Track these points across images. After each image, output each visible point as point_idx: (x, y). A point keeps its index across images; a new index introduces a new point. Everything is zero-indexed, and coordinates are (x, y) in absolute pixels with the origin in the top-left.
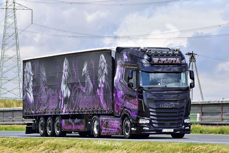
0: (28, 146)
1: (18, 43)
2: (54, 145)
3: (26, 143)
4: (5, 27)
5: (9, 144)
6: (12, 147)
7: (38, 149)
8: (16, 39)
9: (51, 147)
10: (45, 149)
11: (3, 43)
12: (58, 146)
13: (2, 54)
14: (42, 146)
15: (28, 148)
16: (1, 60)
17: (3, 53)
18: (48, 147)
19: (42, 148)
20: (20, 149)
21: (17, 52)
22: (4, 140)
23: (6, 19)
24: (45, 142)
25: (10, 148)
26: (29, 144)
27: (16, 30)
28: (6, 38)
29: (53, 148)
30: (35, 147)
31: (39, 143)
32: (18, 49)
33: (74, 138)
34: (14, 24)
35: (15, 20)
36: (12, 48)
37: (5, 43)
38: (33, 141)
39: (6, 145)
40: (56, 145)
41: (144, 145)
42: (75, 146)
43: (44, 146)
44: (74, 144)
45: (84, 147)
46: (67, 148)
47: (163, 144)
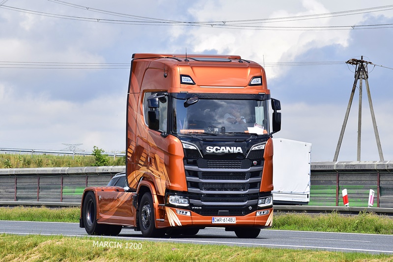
0: (5, 252)
7: (28, 258)
9: (54, 254)
10: (42, 259)
12: (68, 254)
14: (36, 253)
15: (6, 257)
18: (48, 255)
19: (36, 257)
24: (42, 245)
26: (8, 247)
29: (58, 256)
30: (21, 255)
31: (29, 246)
33: (104, 237)
38: (16, 242)
40: (65, 250)
41: (254, 254)
42: (106, 254)
43: (39, 252)
44: (104, 250)
45: (125, 257)
46: (89, 258)
47: (295, 254)
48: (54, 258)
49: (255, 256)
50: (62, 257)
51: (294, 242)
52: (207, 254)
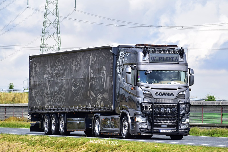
0: (68, 146)
1: (59, 32)
2: (97, 146)
3: (66, 143)
4: (46, 14)
5: (47, 143)
6: (51, 147)
7: (80, 150)
8: (58, 27)
9: (94, 148)
10: (87, 151)
11: (43, 31)
12: (101, 148)
13: (42, 44)
14: (84, 147)
15: (69, 149)
16: (40, 50)
17: (42, 42)
18: (90, 148)
19: (84, 149)
20: (59, 149)
21: (58, 41)
22: (42, 139)
23: (46, 4)
24: (87, 143)
25: (48, 148)
26: (70, 144)
27: (57, 17)
28: (46, 25)
29: (96, 149)
30: (76, 148)
31: (81, 144)
32: (59, 39)
33: (119, 139)
34: (56, 10)
35: (57, 6)
36: (52, 37)
37: (46, 31)
38: (74, 141)
39: (44, 144)
40: (99, 146)
41: (199, 150)
42: (120, 148)
43: (86, 147)
44: (120, 146)
45: (130, 150)
46: (111, 150)
47: (220, 150)
48: (93, 150)
49: (199, 151)
50: (98, 150)
51: (220, 143)
52: (174, 149)
